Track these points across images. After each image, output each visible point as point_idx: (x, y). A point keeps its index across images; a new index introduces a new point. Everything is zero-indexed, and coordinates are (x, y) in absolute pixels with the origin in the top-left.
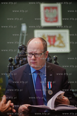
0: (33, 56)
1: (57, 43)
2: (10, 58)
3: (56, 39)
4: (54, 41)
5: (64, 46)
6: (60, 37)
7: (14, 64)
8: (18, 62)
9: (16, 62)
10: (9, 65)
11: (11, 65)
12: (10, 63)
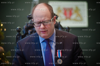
0: (42, 24)
1: (74, 16)
2: (18, 27)
3: (73, 12)
4: (71, 14)
5: (81, 20)
6: (77, 10)
7: (22, 35)
8: (27, 32)
9: (25, 32)
10: (17, 35)
11: (19, 35)
12: (17, 33)
